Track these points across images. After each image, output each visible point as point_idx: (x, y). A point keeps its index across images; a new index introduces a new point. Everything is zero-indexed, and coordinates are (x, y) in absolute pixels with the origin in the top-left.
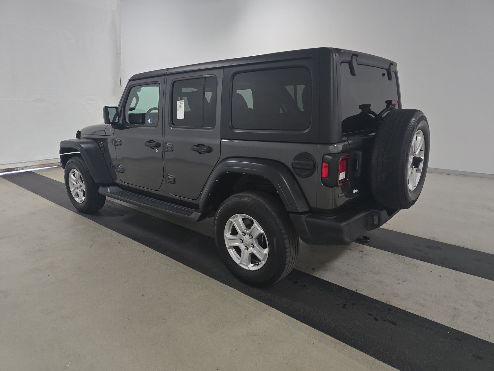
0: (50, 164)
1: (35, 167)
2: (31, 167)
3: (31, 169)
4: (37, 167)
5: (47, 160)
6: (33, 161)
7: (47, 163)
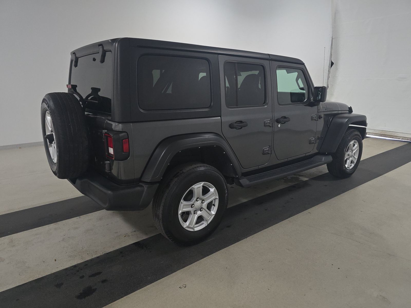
0: (386, 135)
1: (374, 134)
2: (371, 134)
3: (370, 135)
4: (375, 134)
5: (385, 131)
6: (374, 130)
7: (384, 134)
